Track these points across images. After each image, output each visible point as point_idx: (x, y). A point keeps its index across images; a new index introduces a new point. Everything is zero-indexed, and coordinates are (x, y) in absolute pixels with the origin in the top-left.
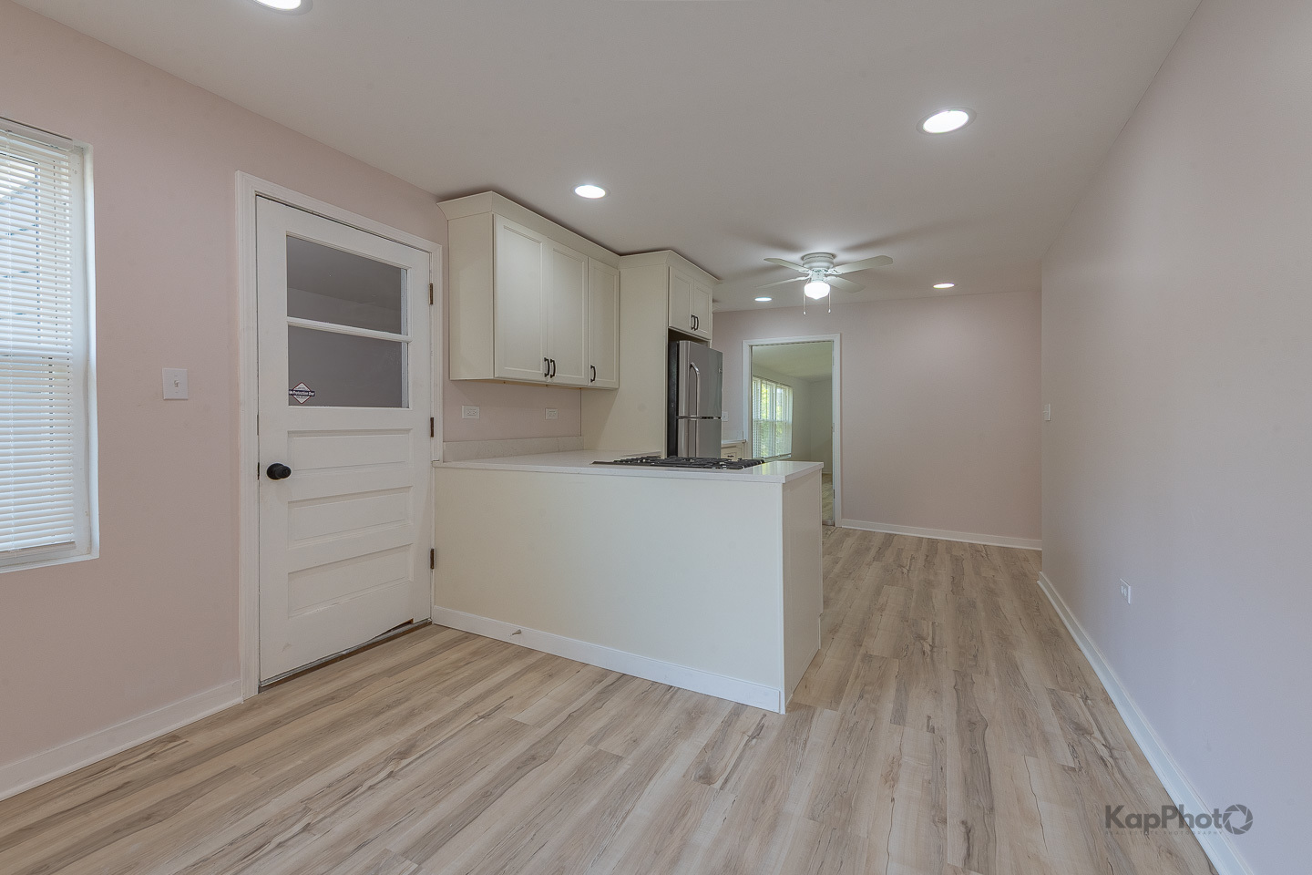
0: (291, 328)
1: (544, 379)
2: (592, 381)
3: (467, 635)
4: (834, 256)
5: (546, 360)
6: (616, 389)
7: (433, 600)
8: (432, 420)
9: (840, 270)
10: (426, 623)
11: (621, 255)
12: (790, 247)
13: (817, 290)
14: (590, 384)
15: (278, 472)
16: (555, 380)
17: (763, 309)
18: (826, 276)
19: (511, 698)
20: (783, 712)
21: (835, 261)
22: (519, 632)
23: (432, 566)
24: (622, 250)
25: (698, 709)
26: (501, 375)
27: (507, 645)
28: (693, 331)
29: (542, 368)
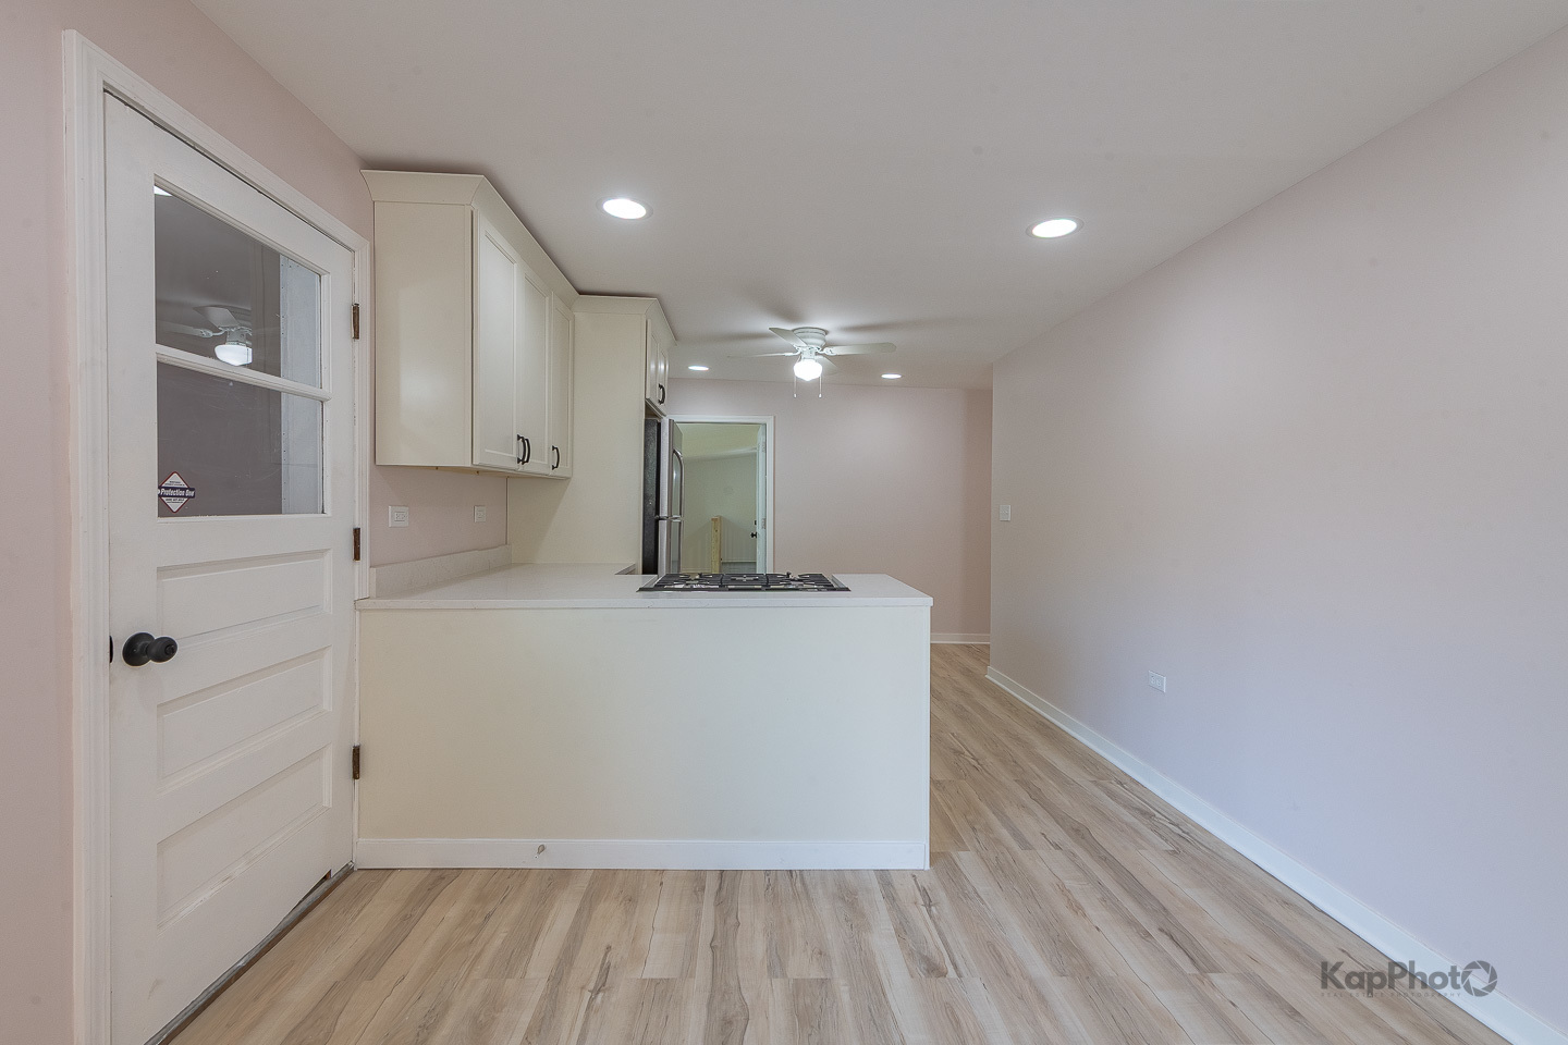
0: (162, 367)
1: (515, 465)
2: (553, 468)
3: (438, 873)
4: (826, 332)
5: (519, 437)
6: (568, 478)
7: (356, 831)
8: (357, 532)
9: (836, 351)
10: (348, 871)
11: (581, 293)
12: (789, 314)
13: (808, 370)
14: (551, 472)
15: (143, 650)
16: (527, 468)
17: (699, 380)
18: (817, 354)
19: (609, 948)
20: (927, 867)
21: (828, 337)
22: (542, 849)
23: (356, 774)
24: (585, 286)
25: (846, 890)
26: (485, 462)
27: (522, 874)
28: (657, 404)
29: (516, 450)
